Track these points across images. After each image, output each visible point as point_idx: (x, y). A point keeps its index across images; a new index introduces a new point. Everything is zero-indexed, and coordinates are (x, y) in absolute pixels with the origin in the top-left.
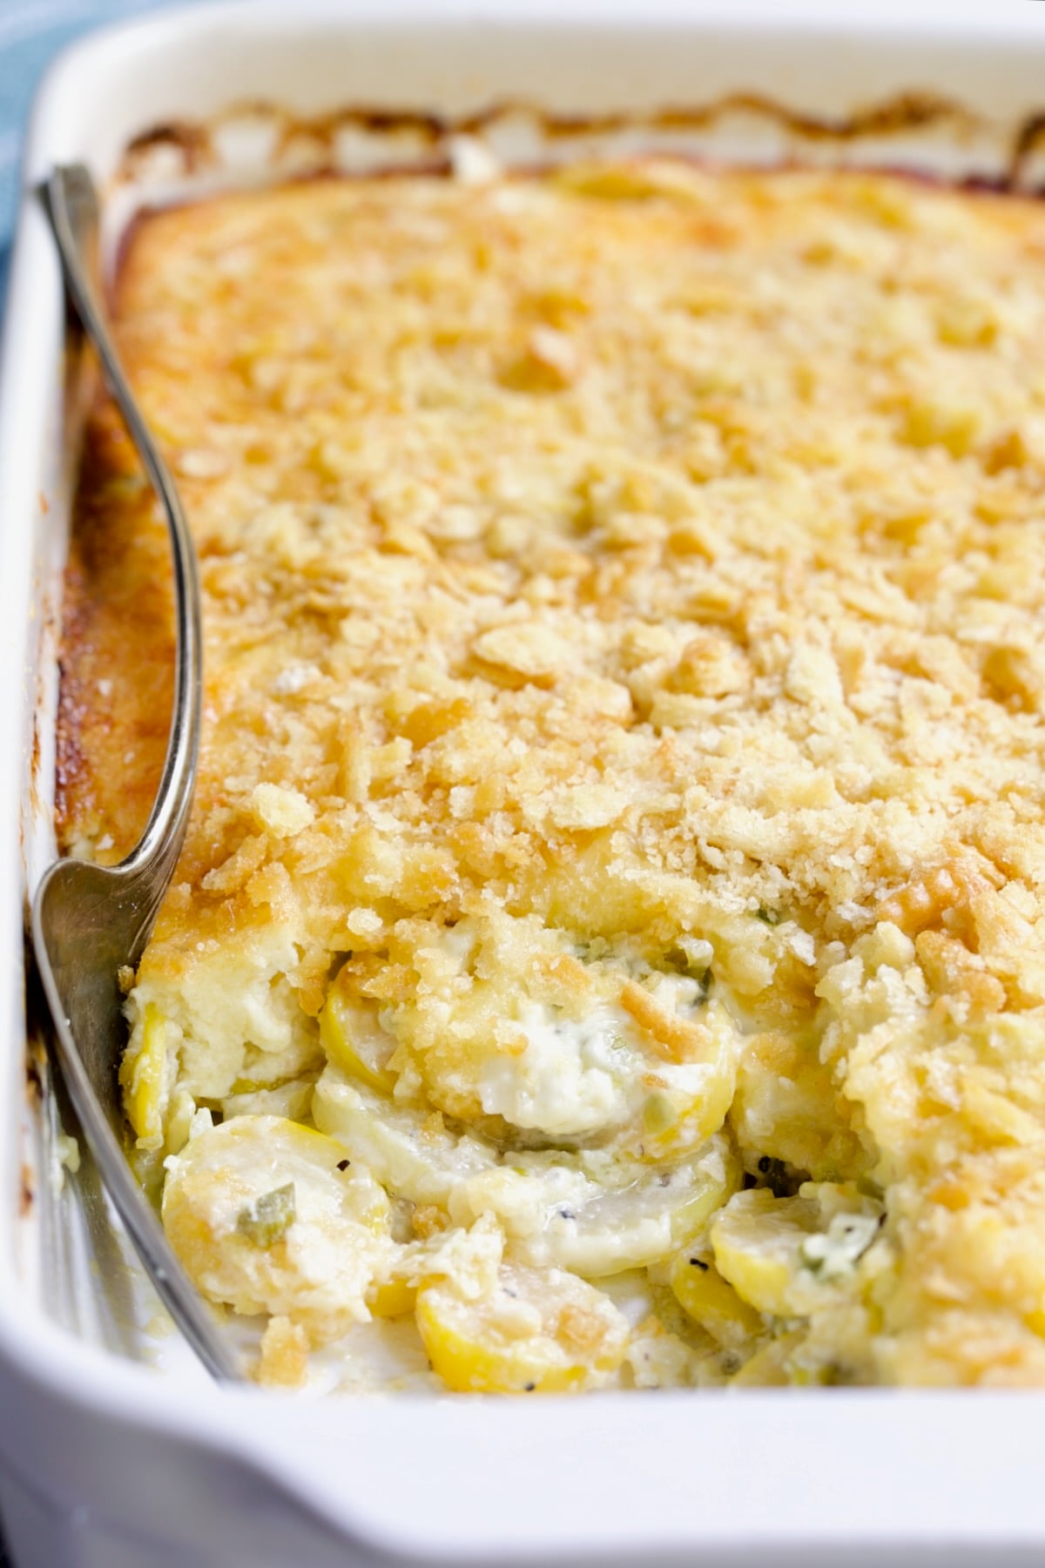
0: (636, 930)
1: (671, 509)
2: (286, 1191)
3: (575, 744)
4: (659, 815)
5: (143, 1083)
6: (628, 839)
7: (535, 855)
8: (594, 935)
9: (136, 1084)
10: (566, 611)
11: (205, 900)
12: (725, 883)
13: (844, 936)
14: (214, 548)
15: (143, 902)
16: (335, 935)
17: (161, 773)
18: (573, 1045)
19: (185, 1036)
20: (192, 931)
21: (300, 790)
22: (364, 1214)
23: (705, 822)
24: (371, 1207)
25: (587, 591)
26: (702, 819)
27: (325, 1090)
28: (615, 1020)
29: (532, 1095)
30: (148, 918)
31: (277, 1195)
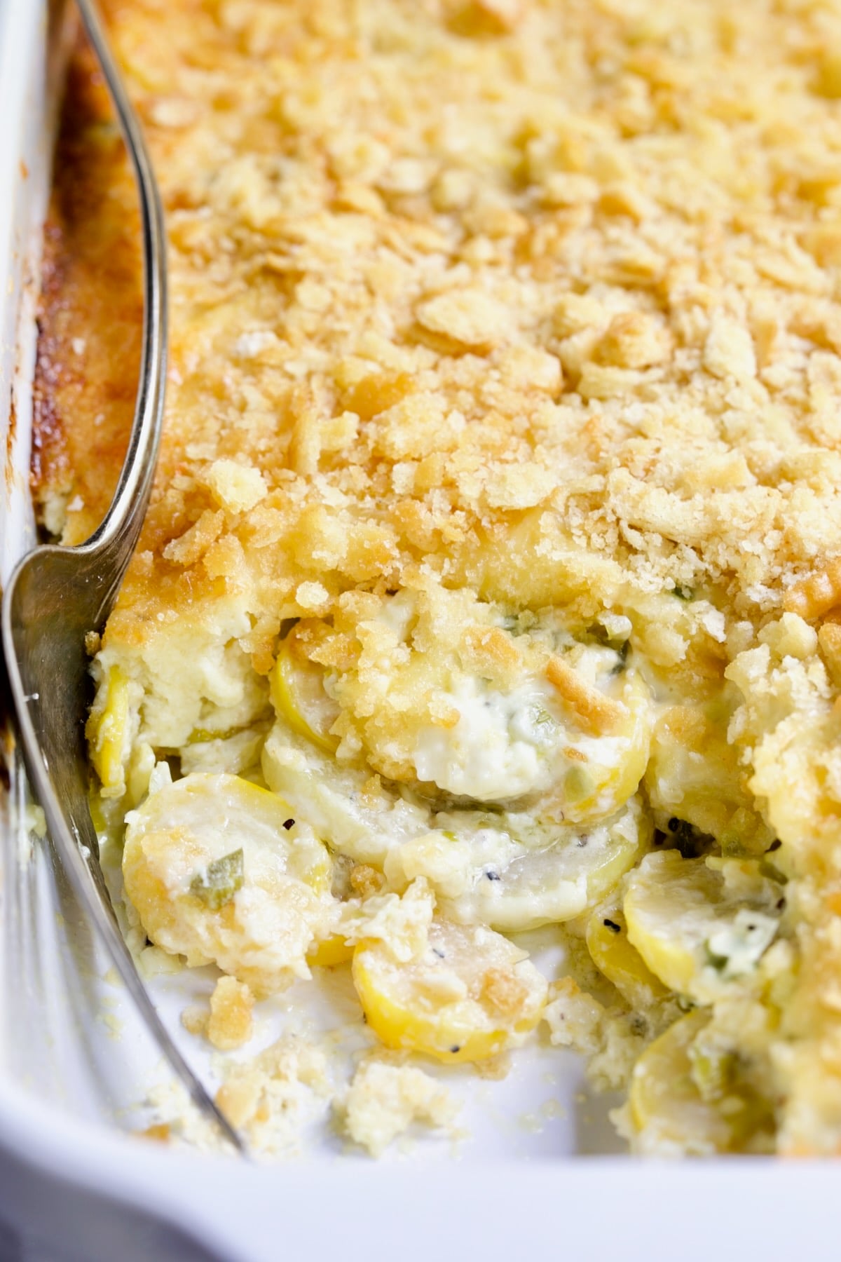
0: (562, 603)
1: (602, 171)
2: (236, 857)
3: (509, 417)
4: (584, 496)
5: (107, 741)
6: (556, 518)
7: (470, 532)
8: (522, 608)
9: (100, 742)
10: (504, 271)
11: (165, 568)
12: (644, 563)
13: (752, 614)
14: (182, 202)
15: (108, 574)
16: (285, 605)
17: (129, 438)
18: (501, 718)
19: (146, 693)
20: (154, 599)
21: (256, 463)
22: (306, 872)
23: (627, 505)
24: (314, 866)
25: (522, 251)
26: (624, 502)
27: (274, 751)
28: (541, 692)
29: (462, 767)
30: (113, 586)
31: (227, 861)
